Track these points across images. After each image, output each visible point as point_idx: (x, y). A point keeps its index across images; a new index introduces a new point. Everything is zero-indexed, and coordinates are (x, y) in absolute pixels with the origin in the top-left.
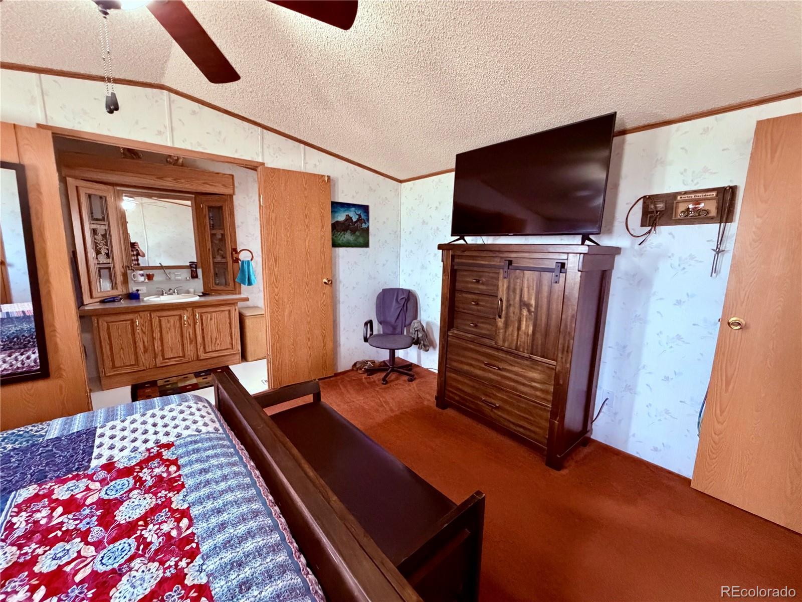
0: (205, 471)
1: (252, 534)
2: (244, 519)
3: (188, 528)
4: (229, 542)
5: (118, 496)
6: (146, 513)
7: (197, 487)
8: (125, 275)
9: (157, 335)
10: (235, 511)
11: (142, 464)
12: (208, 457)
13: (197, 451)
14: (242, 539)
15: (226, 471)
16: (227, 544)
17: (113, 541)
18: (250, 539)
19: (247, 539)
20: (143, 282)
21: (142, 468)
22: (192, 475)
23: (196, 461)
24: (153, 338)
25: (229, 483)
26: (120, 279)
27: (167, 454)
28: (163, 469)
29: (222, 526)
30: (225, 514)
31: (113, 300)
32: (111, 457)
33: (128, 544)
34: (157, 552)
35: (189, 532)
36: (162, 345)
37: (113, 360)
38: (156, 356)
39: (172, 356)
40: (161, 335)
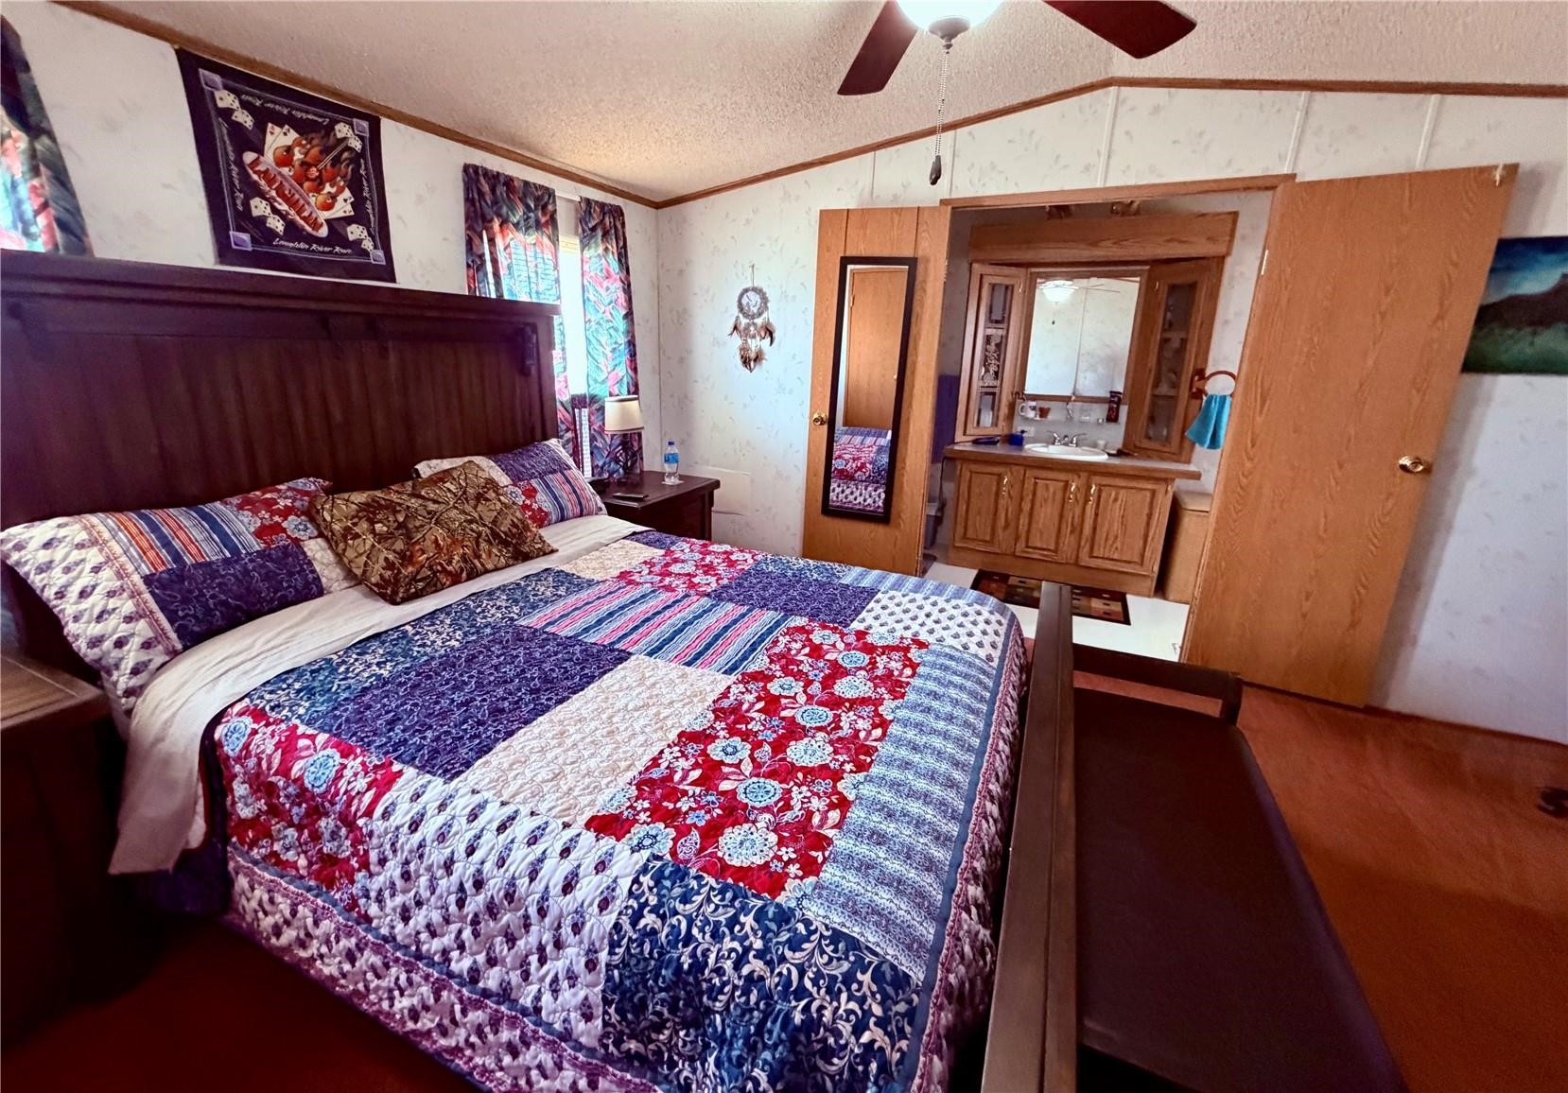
0: (936, 696)
1: (928, 800)
2: (933, 778)
3: (875, 740)
4: (899, 785)
5: (849, 667)
6: (857, 699)
7: (914, 707)
8: (1012, 407)
9: (1026, 507)
10: (931, 761)
11: (888, 649)
12: (950, 682)
13: (946, 668)
14: (913, 794)
15: (959, 712)
16: (895, 786)
17: (820, 703)
18: (921, 801)
19: (918, 799)
20: (1032, 419)
21: (883, 653)
22: (919, 690)
23: (935, 679)
24: (1021, 510)
25: (949, 727)
26: (1004, 410)
27: (914, 654)
28: (899, 665)
29: (906, 765)
30: (919, 755)
31: (990, 441)
32: (870, 627)
33: (826, 715)
34: (840, 739)
35: (875, 744)
36: (1030, 524)
37: (966, 528)
38: (1017, 539)
39: (1039, 545)
40: (1032, 508)
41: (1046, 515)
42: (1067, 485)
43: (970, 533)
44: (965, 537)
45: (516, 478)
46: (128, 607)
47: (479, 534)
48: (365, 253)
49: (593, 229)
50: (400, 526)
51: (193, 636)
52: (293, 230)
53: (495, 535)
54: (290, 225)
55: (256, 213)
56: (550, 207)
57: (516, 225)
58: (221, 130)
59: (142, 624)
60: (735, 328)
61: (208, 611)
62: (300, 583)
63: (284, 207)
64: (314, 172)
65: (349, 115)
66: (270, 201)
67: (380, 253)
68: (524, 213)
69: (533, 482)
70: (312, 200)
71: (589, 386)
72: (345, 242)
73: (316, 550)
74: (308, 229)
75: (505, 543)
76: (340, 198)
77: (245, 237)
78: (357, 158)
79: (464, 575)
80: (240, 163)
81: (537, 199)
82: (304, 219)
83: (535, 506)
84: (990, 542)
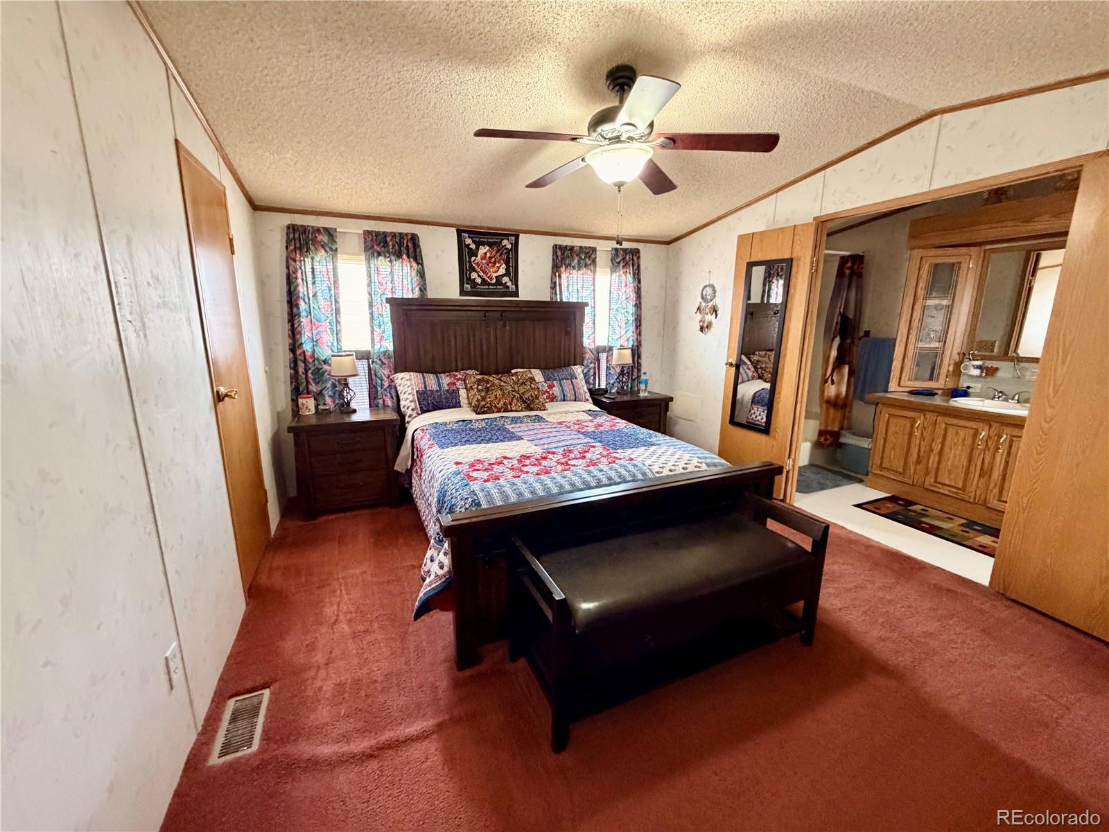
0: (601, 471)
8: (958, 365)
9: (937, 447)
12: (617, 470)
20: (978, 376)
24: (931, 449)
26: (947, 368)
27: (621, 461)
36: (939, 462)
37: (882, 458)
38: (927, 474)
39: (947, 482)
40: (942, 449)
41: (955, 456)
42: (976, 433)
43: (886, 464)
44: (881, 467)
45: (547, 379)
46: (411, 399)
47: (515, 396)
48: (508, 287)
49: (619, 263)
50: (487, 388)
51: (423, 411)
52: (484, 282)
53: (521, 397)
54: (483, 280)
55: (472, 277)
56: (593, 256)
57: (574, 267)
58: (466, 252)
59: (413, 404)
60: (698, 309)
61: (428, 404)
62: (454, 401)
63: (481, 274)
64: (493, 260)
65: (507, 236)
66: (478, 273)
67: (514, 287)
68: (578, 261)
69: (555, 382)
70: (491, 270)
71: (609, 341)
72: (501, 284)
73: (463, 393)
74: (489, 281)
75: (524, 402)
76: (501, 268)
77: (469, 286)
78: (509, 251)
79: (502, 410)
80: (470, 262)
81: (586, 254)
82: (488, 277)
83: (551, 392)
84: (902, 474)
